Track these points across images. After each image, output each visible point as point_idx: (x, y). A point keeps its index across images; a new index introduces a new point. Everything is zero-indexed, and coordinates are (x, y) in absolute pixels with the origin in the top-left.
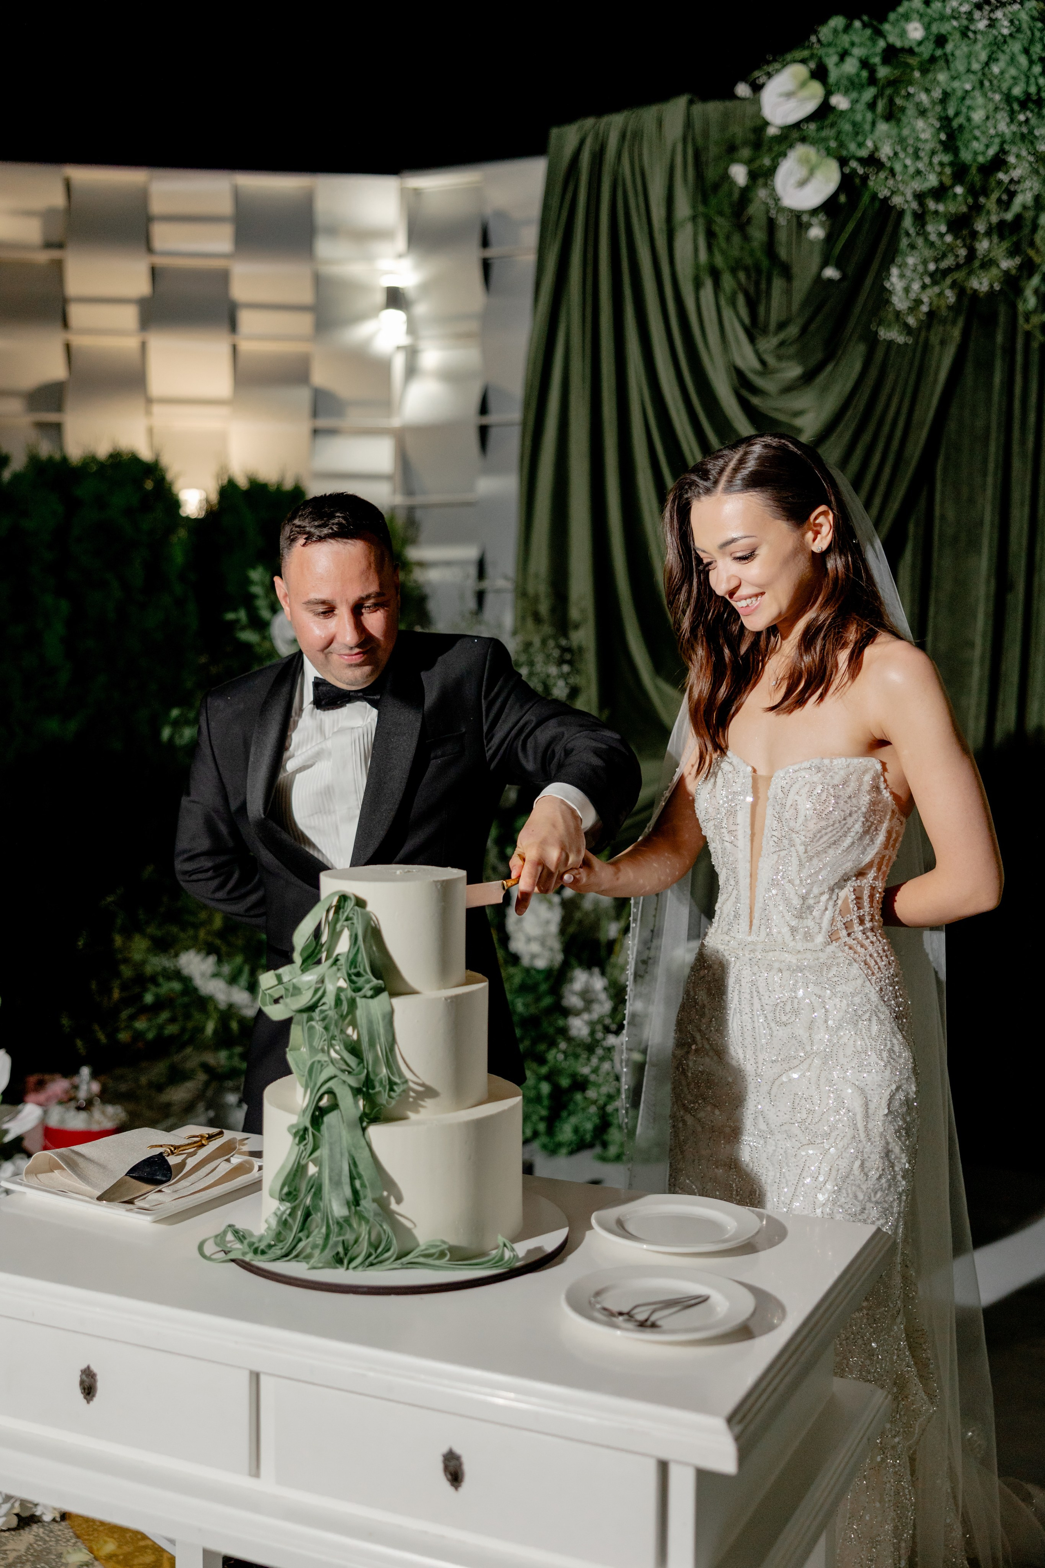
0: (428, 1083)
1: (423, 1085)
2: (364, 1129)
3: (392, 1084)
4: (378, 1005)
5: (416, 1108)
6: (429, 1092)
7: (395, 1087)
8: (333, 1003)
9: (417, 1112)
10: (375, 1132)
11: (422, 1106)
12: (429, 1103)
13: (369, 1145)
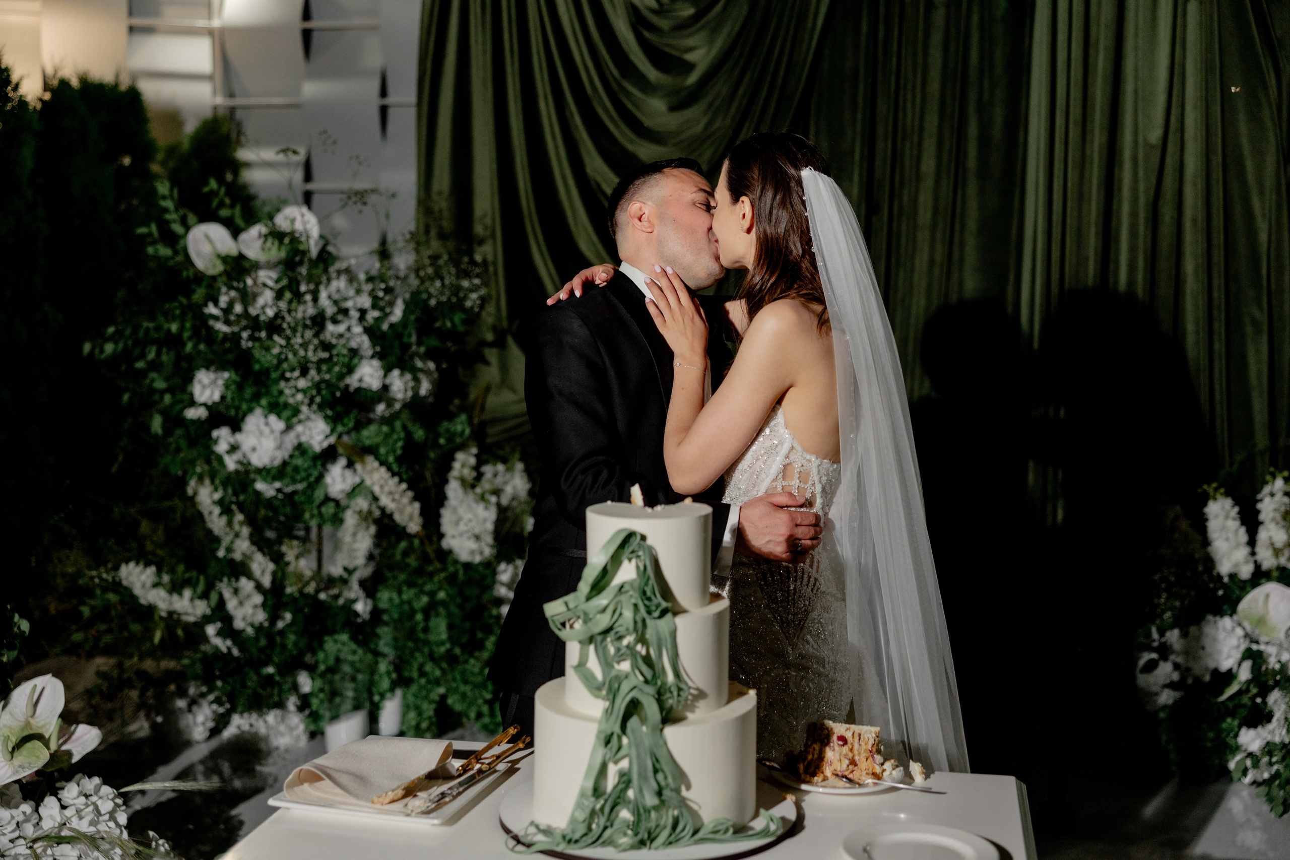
0: (702, 686)
1: (697, 689)
2: (662, 730)
3: (680, 689)
4: (664, 625)
5: (692, 708)
6: (701, 695)
7: (681, 693)
8: (631, 626)
9: (693, 711)
10: (670, 732)
11: (698, 707)
12: (701, 704)
13: (665, 743)
